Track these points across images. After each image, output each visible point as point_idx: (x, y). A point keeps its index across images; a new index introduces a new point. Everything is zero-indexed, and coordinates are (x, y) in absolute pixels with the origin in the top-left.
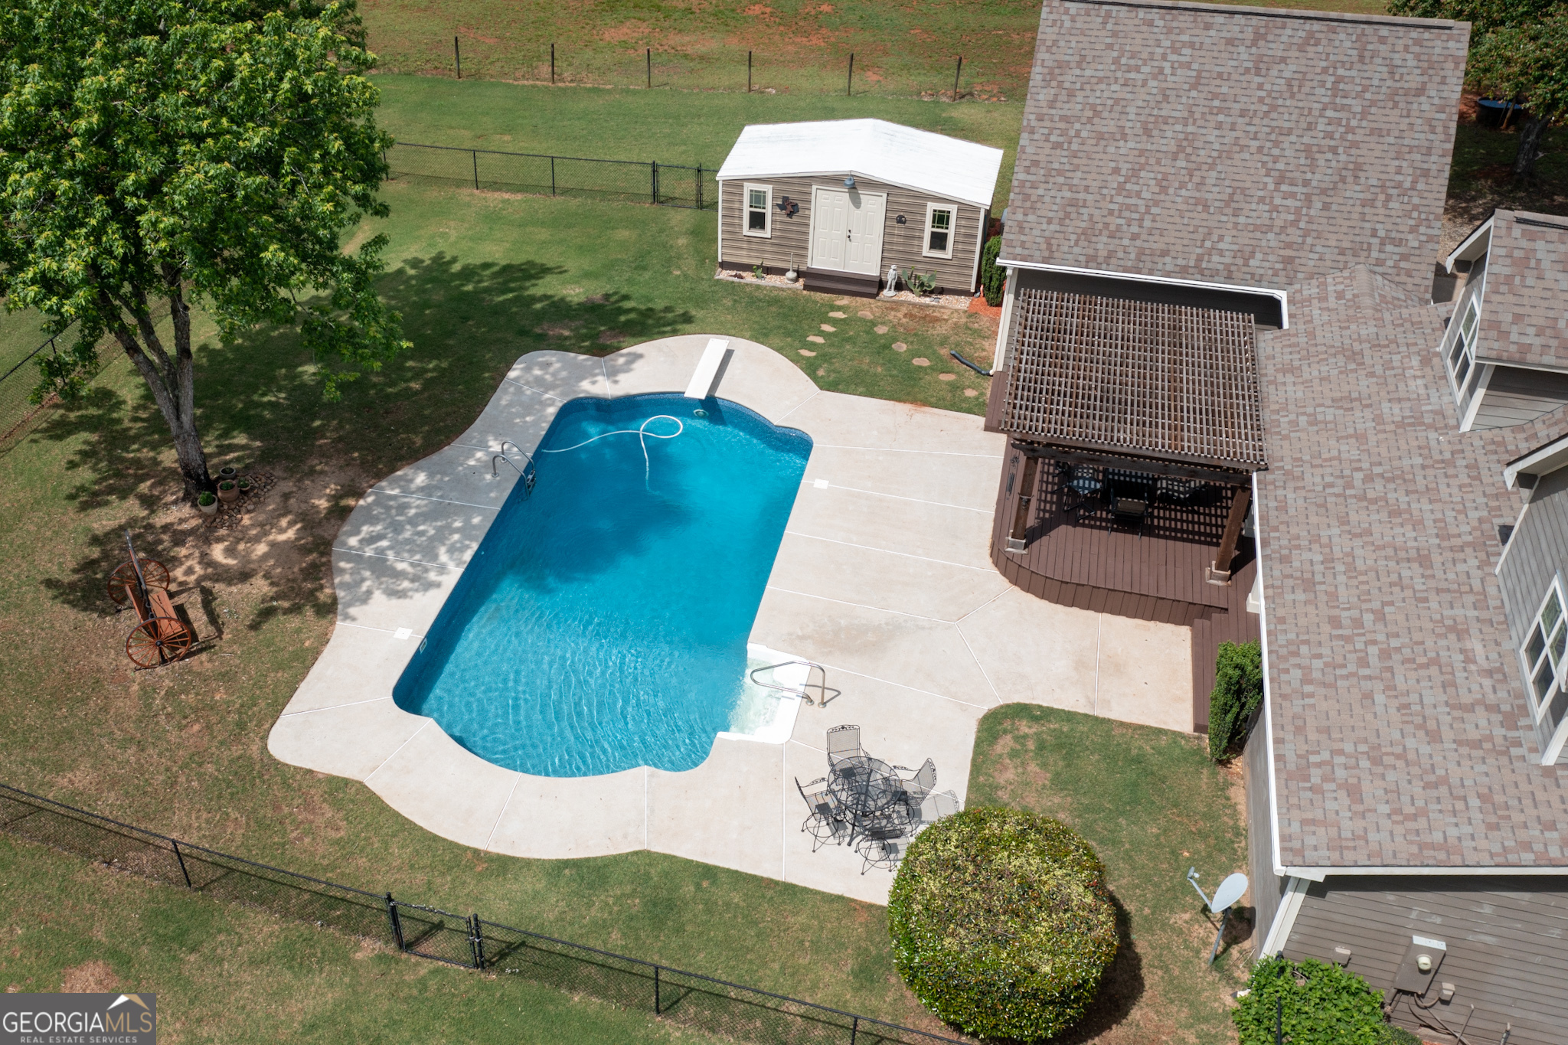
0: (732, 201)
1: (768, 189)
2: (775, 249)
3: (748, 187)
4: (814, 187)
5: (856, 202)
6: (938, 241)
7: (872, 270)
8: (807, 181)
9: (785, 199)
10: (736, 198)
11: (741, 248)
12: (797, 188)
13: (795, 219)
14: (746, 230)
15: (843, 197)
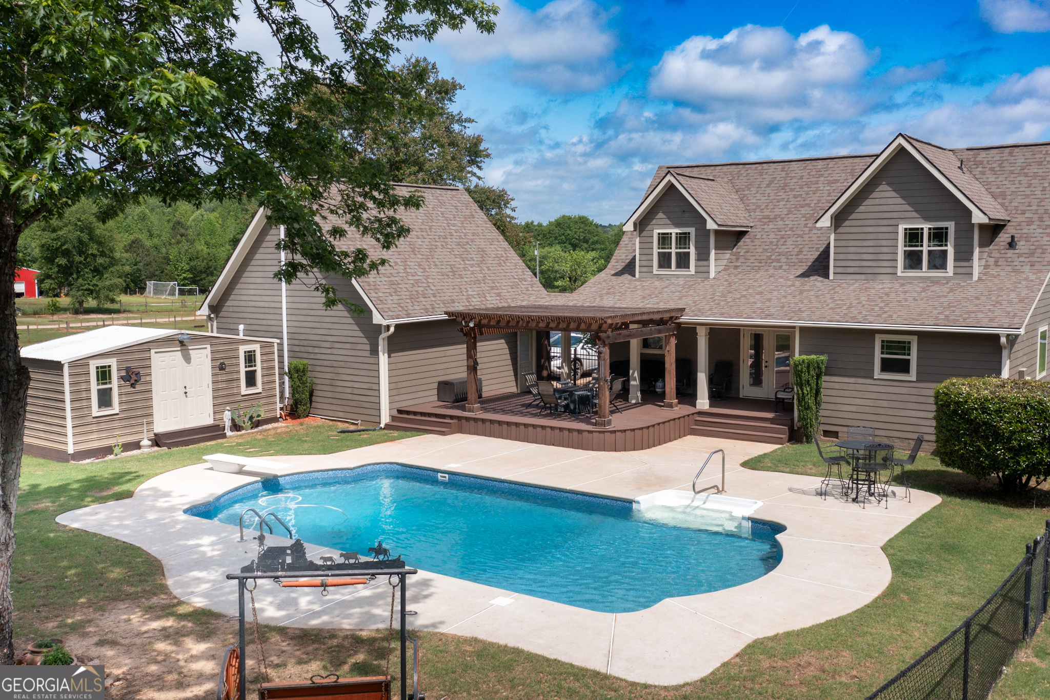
0: (78, 383)
1: (113, 362)
2: (123, 423)
3: (93, 365)
4: (153, 351)
5: (187, 359)
6: (251, 379)
7: (209, 421)
8: (145, 347)
9: (128, 369)
10: (83, 378)
11: (91, 432)
12: (137, 356)
13: (138, 388)
14: (96, 411)
15: (177, 356)
